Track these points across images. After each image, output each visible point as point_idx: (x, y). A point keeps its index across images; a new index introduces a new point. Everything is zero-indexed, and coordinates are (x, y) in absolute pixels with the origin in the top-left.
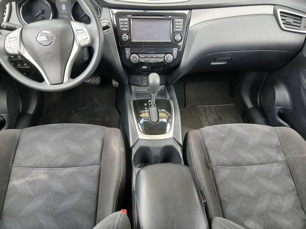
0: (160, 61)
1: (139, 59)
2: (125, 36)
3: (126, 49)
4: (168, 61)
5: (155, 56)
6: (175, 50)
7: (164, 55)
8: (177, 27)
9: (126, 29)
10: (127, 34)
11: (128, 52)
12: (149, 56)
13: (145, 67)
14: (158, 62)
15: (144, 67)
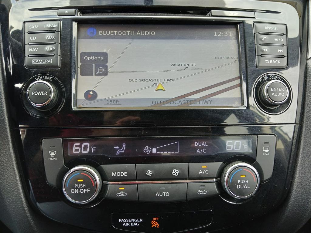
0: (201, 192)
1: (104, 187)
2: (40, 88)
3: (46, 142)
4: (240, 192)
5: (176, 172)
6: (266, 143)
7: (219, 164)
8: (265, 49)
9: (48, 61)
10: (53, 82)
11: (53, 154)
12: (149, 173)
13: (135, 222)
14: (190, 197)
15: (126, 222)
